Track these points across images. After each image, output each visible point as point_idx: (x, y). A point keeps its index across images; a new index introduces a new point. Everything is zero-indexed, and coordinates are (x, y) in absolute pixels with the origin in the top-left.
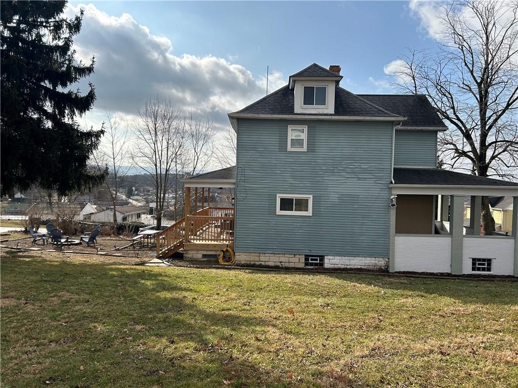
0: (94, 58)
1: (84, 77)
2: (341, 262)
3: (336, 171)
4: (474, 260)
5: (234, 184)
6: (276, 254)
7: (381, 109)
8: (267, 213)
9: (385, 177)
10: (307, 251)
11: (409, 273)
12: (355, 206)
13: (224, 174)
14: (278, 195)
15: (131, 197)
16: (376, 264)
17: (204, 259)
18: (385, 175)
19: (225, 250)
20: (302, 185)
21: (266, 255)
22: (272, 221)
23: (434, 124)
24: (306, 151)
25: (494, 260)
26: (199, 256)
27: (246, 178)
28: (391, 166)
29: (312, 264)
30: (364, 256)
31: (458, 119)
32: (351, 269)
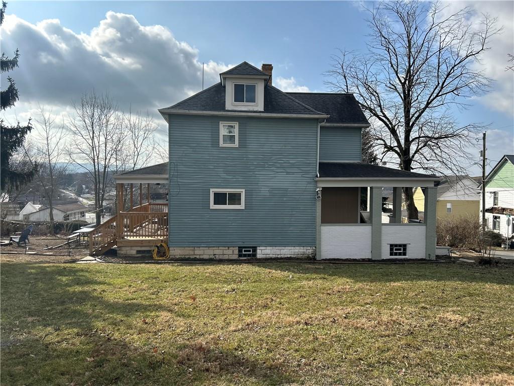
0: (17, 51)
1: (7, 72)
2: (272, 252)
3: (266, 166)
4: (391, 245)
5: (167, 179)
6: (211, 247)
7: (307, 107)
8: (201, 208)
9: (311, 171)
10: (241, 243)
11: (334, 259)
12: (285, 199)
13: (158, 169)
14: (211, 190)
15: (82, 196)
16: (304, 252)
17: (138, 255)
18: (312, 169)
19: (159, 245)
20: (235, 180)
21: (201, 248)
22: (206, 215)
23: (358, 121)
24: (237, 146)
25: (409, 245)
26: (133, 252)
27: (179, 174)
28: (317, 161)
29: (245, 255)
30: (293, 245)
31: (385, 116)
32: (281, 258)
